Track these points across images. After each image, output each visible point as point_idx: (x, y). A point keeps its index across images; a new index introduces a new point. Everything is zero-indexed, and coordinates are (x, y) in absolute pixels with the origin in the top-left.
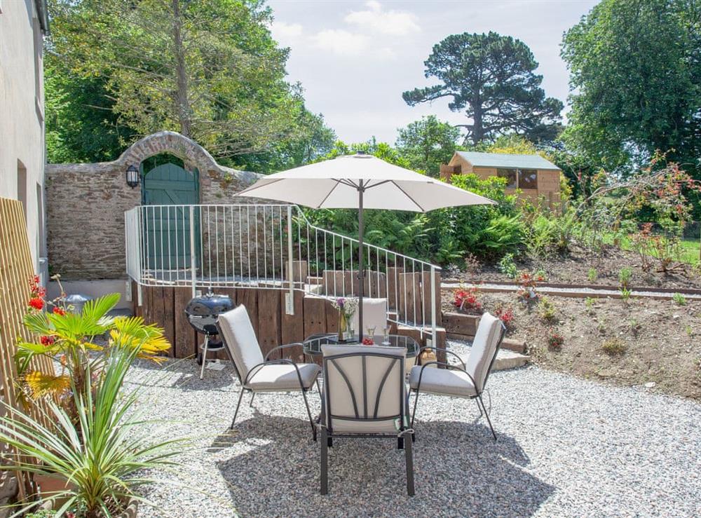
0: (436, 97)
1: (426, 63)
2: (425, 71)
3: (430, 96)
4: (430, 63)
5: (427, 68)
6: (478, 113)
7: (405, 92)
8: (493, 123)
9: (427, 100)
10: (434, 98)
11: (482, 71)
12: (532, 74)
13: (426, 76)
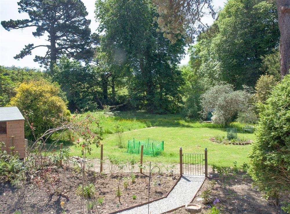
0: (25, 27)
1: (19, 4)
2: (19, 9)
3: (22, 25)
4: (22, 4)
5: (20, 7)
6: (53, 38)
7: (3, 21)
8: (64, 45)
9: (19, 28)
10: (24, 27)
11: (56, 13)
12: (85, 19)
13: (19, 12)
